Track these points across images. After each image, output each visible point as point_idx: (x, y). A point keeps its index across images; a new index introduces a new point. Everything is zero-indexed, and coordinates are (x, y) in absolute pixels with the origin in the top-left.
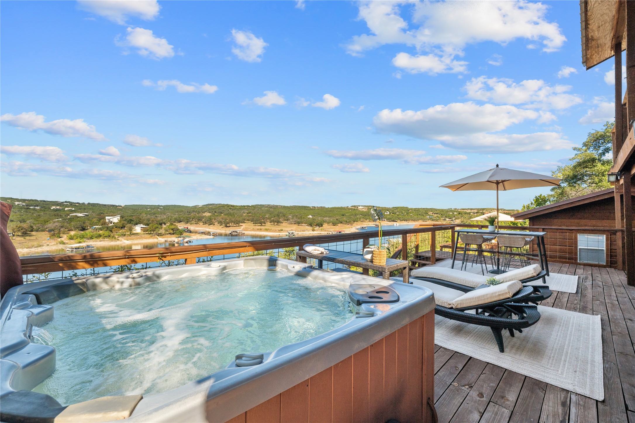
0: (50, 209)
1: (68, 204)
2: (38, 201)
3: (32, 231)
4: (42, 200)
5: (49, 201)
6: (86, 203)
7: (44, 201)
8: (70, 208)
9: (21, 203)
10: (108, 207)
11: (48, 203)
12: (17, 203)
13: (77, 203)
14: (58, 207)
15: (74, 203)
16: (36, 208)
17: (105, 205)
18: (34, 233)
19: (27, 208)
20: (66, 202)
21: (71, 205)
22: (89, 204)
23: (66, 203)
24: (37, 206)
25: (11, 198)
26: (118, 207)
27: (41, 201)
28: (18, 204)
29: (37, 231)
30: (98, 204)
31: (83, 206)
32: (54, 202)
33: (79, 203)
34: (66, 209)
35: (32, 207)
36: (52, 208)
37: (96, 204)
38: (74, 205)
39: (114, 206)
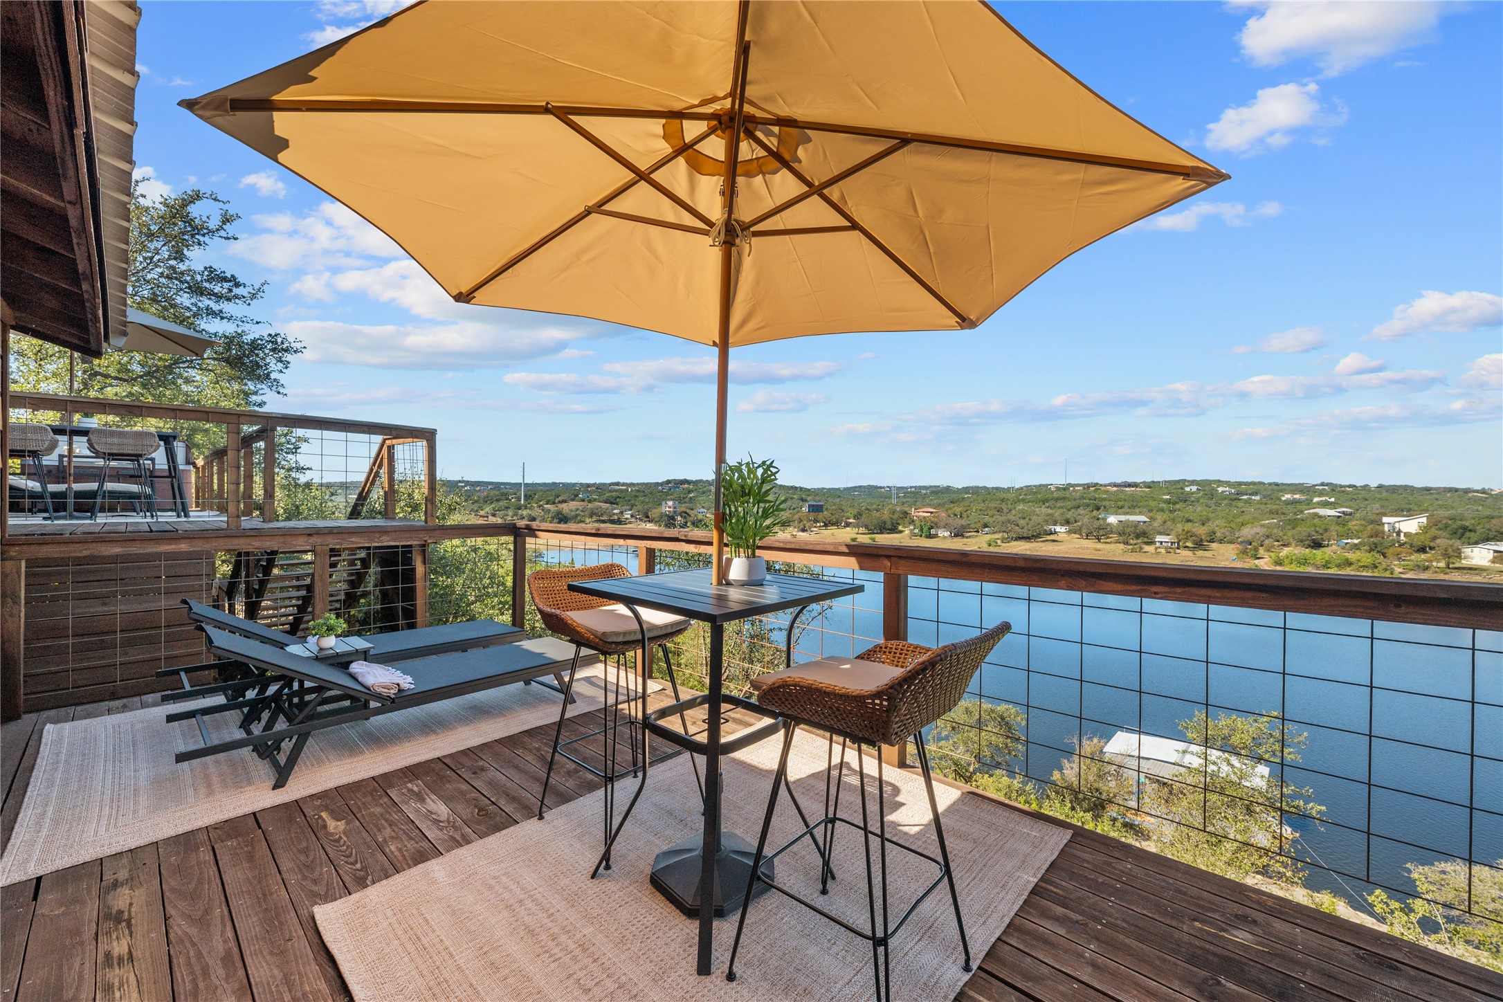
0: (1280, 499)
1: (1324, 489)
2: (1264, 484)
3: (1212, 541)
4: (1272, 481)
5: (1285, 484)
6: (1373, 484)
7: (1277, 485)
8: (1324, 499)
9: (1227, 489)
10: (1438, 493)
11: (1284, 487)
12: (1220, 489)
13: (1350, 486)
14: (1297, 496)
15: (1341, 486)
16: (1253, 497)
17: (1428, 489)
18: (1214, 545)
19: (1235, 499)
20: (1322, 484)
21: (1333, 490)
22: (1380, 486)
23: (1321, 488)
24: (1255, 494)
25: (1219, 481)
26: (1470, 495)
27: (1270, 484)
28: (1223, 492)
29: (1221, 541)
30: (1406, 487)
31: (1363, 492)
32: (1296, 485)
33: (1355, 486)
34: (1316, 500)
35: (1245, 497)
36: (1283, 499)
37: (1400, 486)
38: (1339, 492)
39: (1457, 490)
